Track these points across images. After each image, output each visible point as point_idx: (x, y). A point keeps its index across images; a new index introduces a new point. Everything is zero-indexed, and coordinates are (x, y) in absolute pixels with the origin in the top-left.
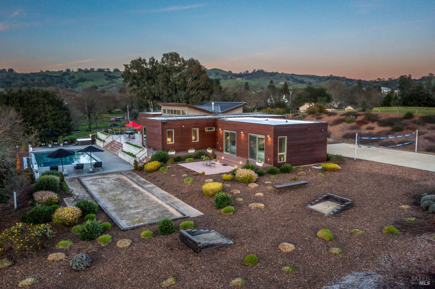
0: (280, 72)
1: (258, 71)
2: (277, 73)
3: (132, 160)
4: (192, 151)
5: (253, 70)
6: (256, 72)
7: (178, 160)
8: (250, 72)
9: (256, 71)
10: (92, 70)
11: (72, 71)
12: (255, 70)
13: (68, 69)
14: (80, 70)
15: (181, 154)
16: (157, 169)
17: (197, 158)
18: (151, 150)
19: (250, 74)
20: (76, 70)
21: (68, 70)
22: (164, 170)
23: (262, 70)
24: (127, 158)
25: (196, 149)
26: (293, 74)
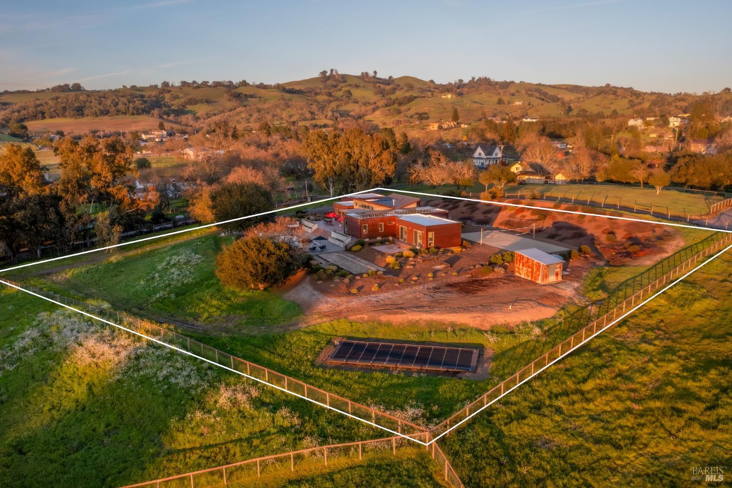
0: (517, 81)
1: (480, 79)
2: (512, 82)
3: (342, 245)
4: (379, 238)
5: (471, 79)
6: (476, 82)
7: (371, 244)
8: (466, 81)
9: (475, 80)
10: (205, 84)
11: (172, 85)
12: (473, 79)
13: (165, 82)
14: (184, 83)
15: (373, 240)
16: (360, 250)
17: (382, 243)
18: (354, 238)
19: (465, 85)
20: (177, 84)
21: (166, 84)
22: (364, 251)
23: (486, 78)
24: (337, 243)
25: (382, 237)
26: (540, 84)
